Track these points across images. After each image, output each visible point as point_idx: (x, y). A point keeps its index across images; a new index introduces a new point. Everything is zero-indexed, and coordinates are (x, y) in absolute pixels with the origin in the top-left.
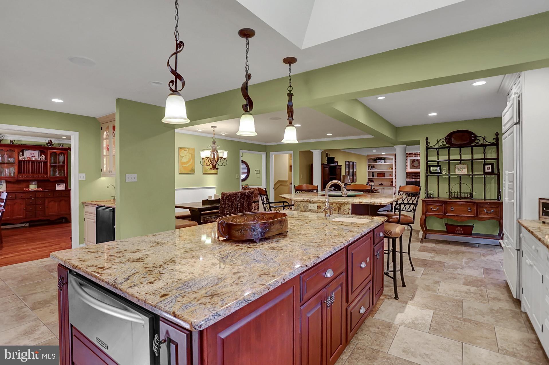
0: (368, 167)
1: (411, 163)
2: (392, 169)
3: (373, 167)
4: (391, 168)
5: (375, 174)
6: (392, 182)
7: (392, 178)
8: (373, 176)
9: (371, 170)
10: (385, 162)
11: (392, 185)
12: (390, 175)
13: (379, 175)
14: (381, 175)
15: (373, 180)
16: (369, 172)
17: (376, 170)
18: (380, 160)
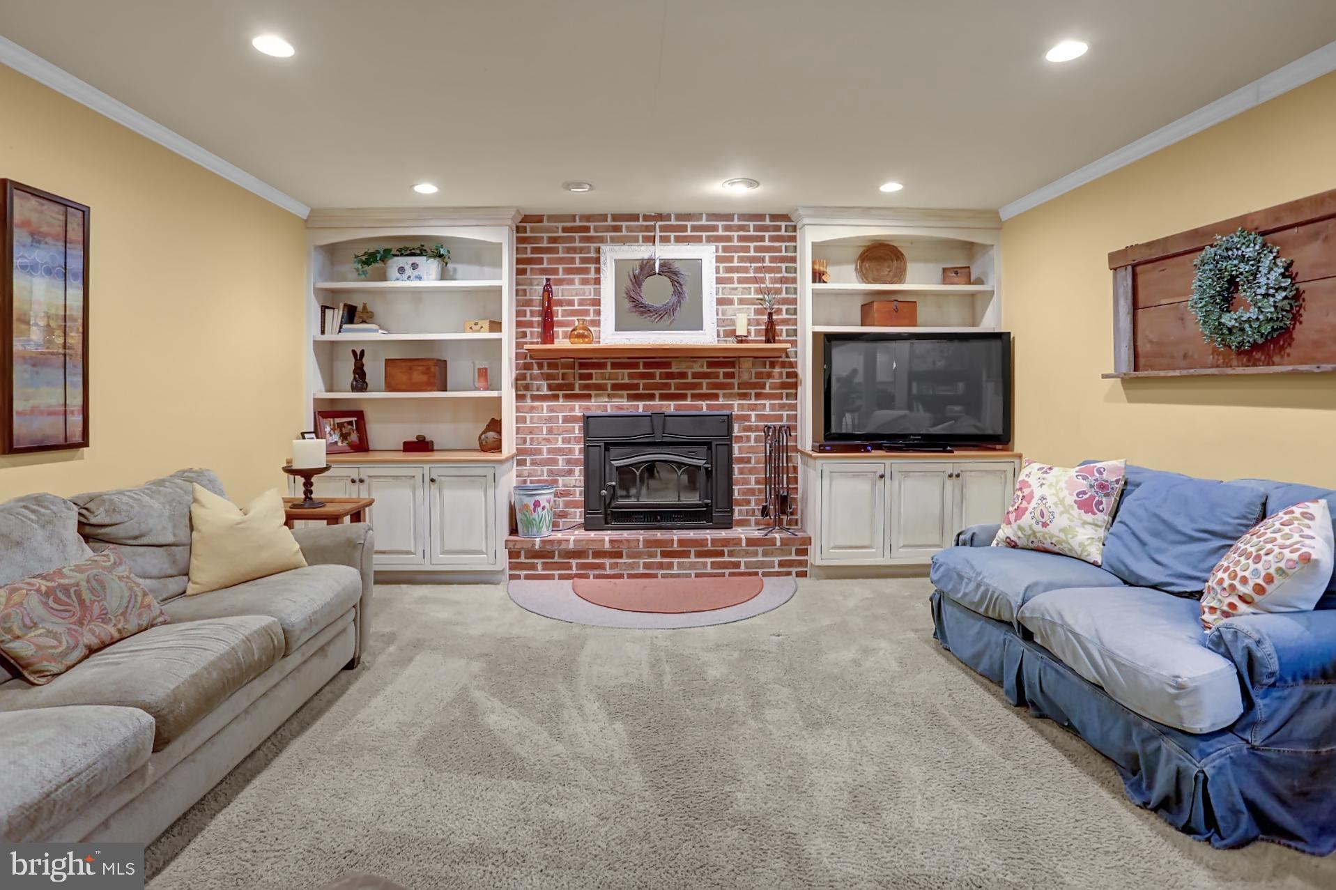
0: (324, 308)
1: (627, 283)
2: (496, 326)
3: (351, 315)
4: (486, 324)
5: (375, 370)
6: (495, 425)
7: (494, 394)
8: (360, 381)
9: (344, 337)
10: (443, 276)
11: (497, 447)
12: (483, 373)
13: (401, 377)
14: (417, 377)
15: (360, 415)
16: (327, 352)
17: (380, 336)
18: (406, 261)
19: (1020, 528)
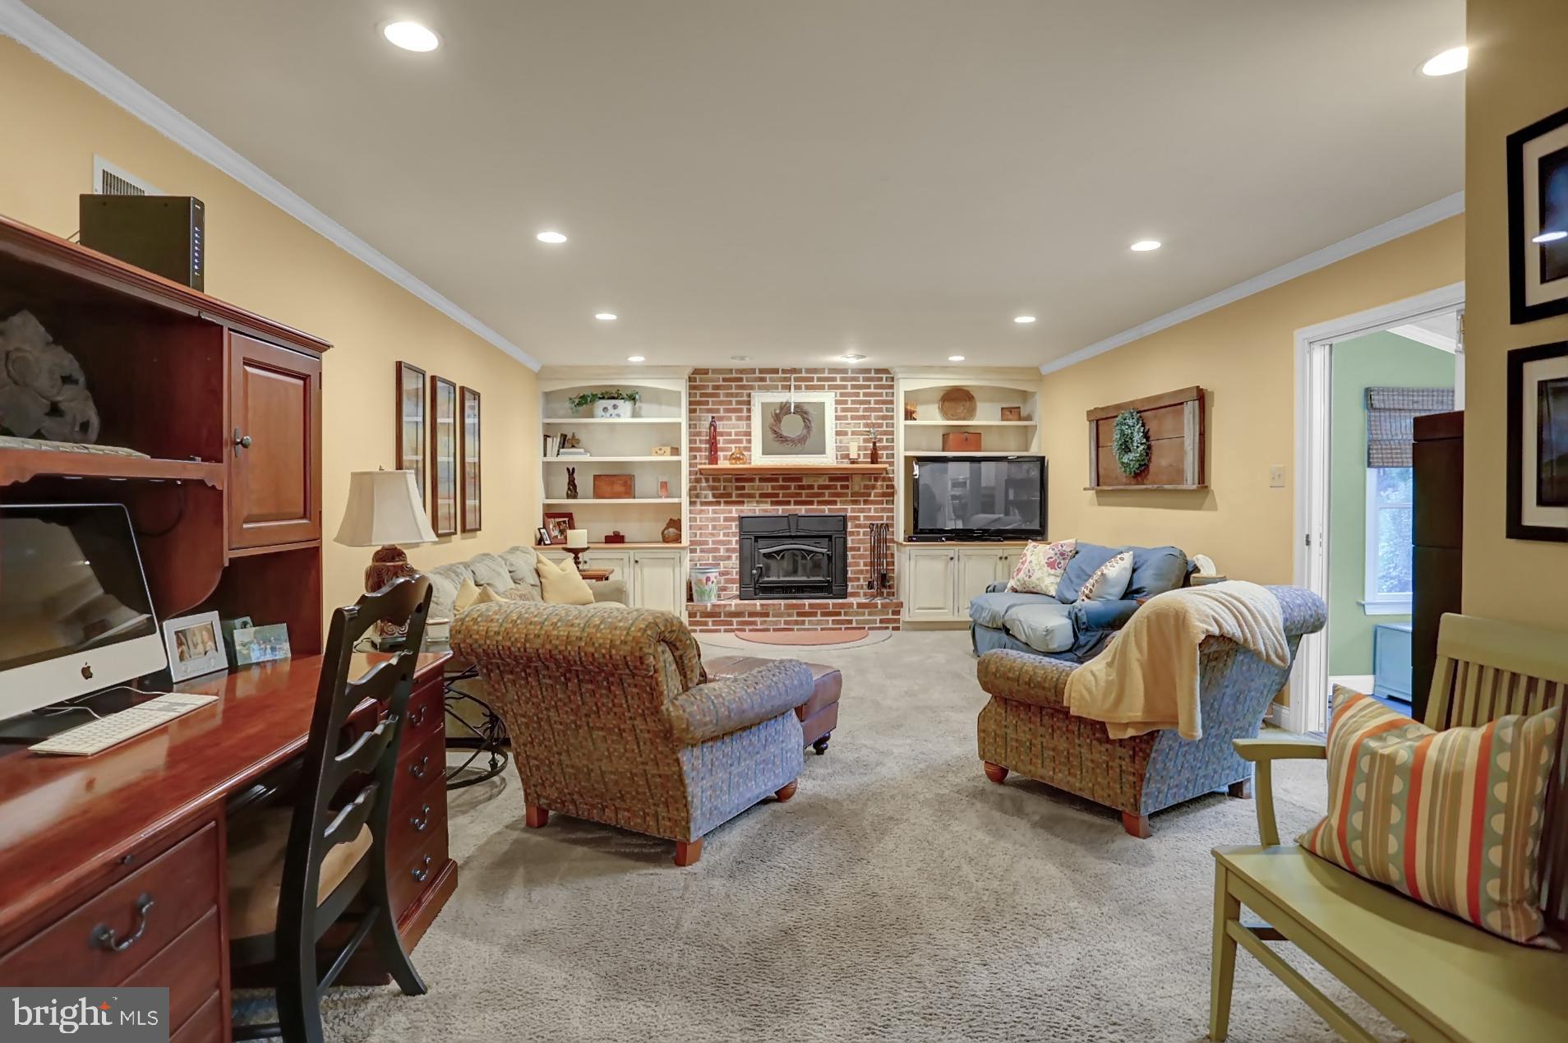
0: (546, 437)
2: (676, 451)
3: (567, 442)
4: (668, 450)
5: (584, 482)
6: (676, 524)
7: (676, 500)
8: (572, 491)
9: (562, 458)
10: (634, 415)
11: (678, 539)
12: (664, 485)
13: (606, 489)
14: (618, 488)
15: (570, 516)
16: (548, 468)
17: (587, 458)
18: (609, 403)
19: (1019, 580)
